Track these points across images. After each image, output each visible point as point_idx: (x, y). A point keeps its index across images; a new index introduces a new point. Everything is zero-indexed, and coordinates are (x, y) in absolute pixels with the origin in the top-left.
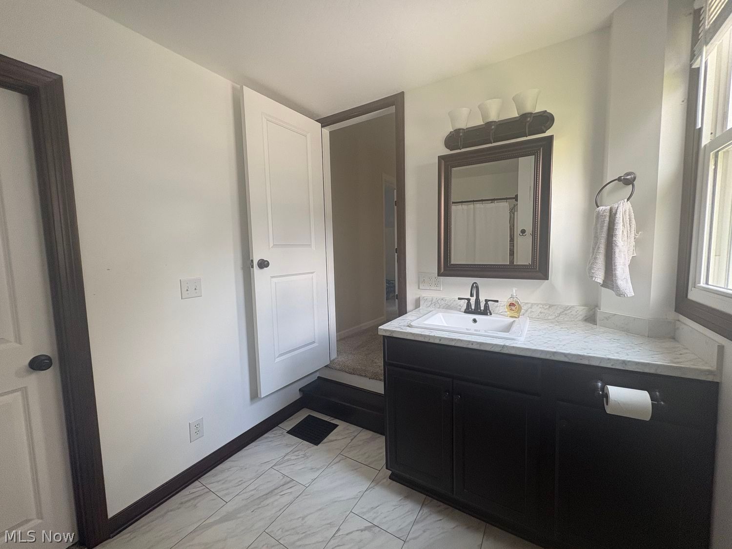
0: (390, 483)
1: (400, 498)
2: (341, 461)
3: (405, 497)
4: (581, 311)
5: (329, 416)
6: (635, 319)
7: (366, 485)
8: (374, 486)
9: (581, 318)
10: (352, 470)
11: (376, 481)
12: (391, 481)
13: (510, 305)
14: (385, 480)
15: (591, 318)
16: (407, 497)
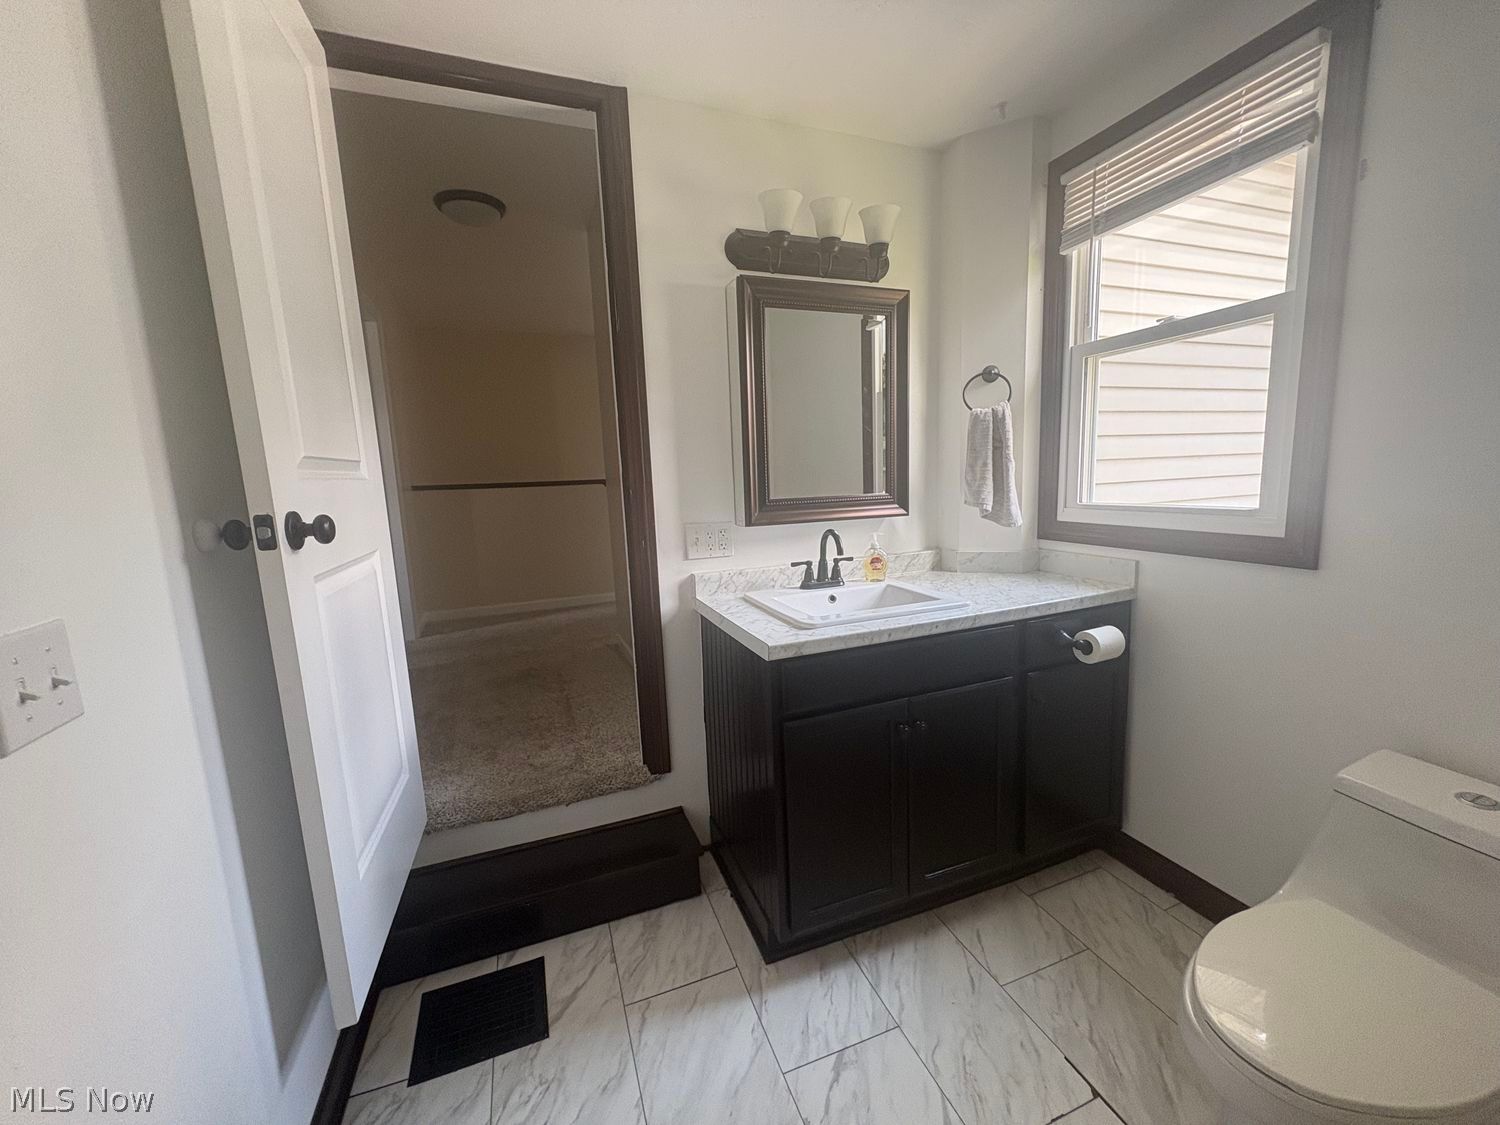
0: (777, 969)
1: (818, 979)
2: (646, 1016)
3: (821, 969)
4: (928, 557)
5: (492, 955)
6: (1006, 554)
7: (746, 1009)
8: (761, 999)
9: (928, 566)
10: (690, 1011)
11: (754, 989)
12: (772, 965)
13: (872, 562)
14: (764, 974)
15: (939, 566)
16: (824, 966)
